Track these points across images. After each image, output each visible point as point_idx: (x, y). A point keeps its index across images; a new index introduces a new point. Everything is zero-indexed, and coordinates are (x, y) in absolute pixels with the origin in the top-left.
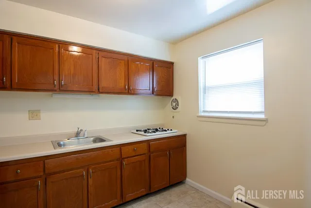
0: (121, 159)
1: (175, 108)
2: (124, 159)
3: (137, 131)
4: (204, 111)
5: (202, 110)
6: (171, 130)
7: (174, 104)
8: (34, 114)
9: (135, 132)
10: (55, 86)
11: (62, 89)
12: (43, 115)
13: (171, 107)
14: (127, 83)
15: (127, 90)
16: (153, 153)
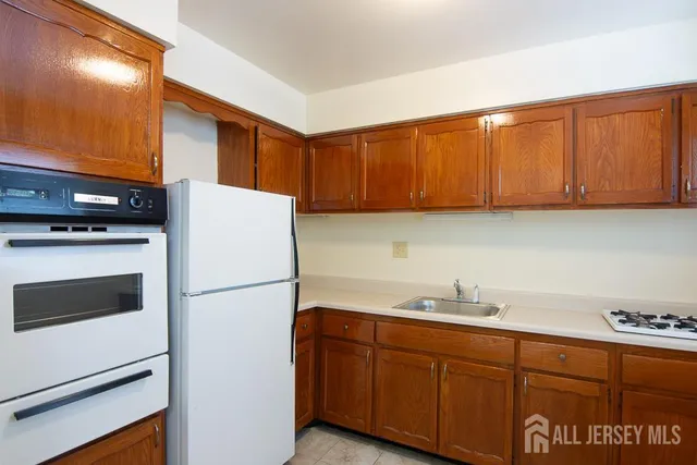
0: (517, 369)
2: (525, 369)
3: (614, 313)
8: (400, 247)
10: (411, 201)
12: (410, 249)
14: (569, 179)
15: (571, 196)
16: (635, 388)
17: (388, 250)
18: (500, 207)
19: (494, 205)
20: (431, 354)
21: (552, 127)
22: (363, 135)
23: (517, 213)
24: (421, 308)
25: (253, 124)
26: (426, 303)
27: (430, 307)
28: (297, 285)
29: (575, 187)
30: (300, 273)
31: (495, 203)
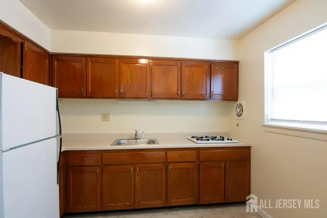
0: (166, 163)
1: (239, 115)
2: (169, 163)
3: (192, 137)
4: (272, 120)
5: (270, 118)
6: (231, 140)
7: (238, 110)
8: (105, 117)
9: (190, 138)
10: (116, 94)
11: (122, 97)
12: (112, 117)
13: (236, 113)
14: (179, 88)
15: (180, 95)
16: (203, 162)
17: (100, 117)
18: (155, 98)
19: (152, 97)
20: (130, 164)
21: (173, 68)
22: (89, 58)
23: (158, 101)
24: (119, 144)
25: (20, 41)
26: (122, 142)
27: (124, 143)
28: (61, 138)
29: (181, 92)
30: (62, 132)
31: (153, 97)
